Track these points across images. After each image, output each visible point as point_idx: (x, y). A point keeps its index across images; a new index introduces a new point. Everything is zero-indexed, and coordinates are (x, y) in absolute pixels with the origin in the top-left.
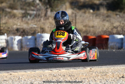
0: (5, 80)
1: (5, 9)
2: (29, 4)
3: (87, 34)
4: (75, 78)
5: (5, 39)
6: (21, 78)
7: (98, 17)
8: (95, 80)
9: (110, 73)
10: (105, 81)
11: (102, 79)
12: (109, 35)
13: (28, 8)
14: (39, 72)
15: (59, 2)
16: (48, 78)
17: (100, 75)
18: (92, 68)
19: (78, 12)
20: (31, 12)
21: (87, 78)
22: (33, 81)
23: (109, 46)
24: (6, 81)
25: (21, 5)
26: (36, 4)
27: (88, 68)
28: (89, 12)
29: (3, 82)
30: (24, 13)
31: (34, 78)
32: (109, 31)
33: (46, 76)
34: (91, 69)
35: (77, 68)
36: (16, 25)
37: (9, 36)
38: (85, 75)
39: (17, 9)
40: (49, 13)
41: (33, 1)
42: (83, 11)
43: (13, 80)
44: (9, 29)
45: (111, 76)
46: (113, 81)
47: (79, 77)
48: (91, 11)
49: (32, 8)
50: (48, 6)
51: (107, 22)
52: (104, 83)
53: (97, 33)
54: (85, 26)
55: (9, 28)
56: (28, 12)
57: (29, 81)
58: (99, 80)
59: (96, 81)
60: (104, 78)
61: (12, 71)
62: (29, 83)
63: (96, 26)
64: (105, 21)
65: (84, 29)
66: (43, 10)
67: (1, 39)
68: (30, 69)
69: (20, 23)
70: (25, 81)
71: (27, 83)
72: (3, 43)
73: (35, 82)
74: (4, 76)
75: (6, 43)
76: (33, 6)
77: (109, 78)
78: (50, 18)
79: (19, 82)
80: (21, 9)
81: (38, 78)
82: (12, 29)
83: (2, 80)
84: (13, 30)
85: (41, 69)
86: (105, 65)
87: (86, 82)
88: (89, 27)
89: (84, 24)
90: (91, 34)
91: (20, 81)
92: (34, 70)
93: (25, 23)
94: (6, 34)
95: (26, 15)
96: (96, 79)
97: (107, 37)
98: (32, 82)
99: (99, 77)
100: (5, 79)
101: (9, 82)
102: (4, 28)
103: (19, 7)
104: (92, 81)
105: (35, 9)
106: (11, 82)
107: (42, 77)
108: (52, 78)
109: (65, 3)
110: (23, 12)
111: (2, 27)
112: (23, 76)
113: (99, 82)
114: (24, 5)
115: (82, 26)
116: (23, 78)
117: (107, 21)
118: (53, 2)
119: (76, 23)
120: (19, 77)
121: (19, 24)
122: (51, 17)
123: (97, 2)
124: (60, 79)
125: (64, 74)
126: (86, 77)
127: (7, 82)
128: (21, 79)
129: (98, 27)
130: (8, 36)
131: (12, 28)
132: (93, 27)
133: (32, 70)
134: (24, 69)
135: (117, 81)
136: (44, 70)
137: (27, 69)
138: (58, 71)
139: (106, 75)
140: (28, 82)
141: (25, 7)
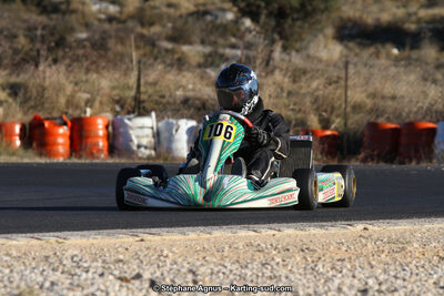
0: (121, 261)
1: (157, 43)
2: (225, 30)
3: (378, 116)
4: (316, 255)
5: (152, 128)
6: (165, 253)
7: (412, 68)
8: (369, 263)
9: (416, 245)
10: (399, 269)
11: (390, 262)
12: (437, 121)
13: (221, 41)
14: (220, 234)
15: (306, 25)
16: (242, 257)
17: (387, 247)
18: (370, 227)
19: (357, 55)
20: (228, 52)
21: (350, 258)
22: (199, 263)
23: (436, 151)
24: (121, 265)
25: (203, 30)
26: (243, 28)
27: (359, 227)
28: (389, 56)
29: (113, 267)
30: (210, 55)
31: (203, 254)
32: (436, 112)
33: (237, 248)
34: (365, 229)
35: (330, 224)
36: (184, 88)
37: (163, 118)
38: (344, 248)
39: (190, 43)
40: (277, 54)
41: (236, 22)
42: (372, 50)
43: (142, 262)
44: (164, 101)
45: (417, 254)
46: (421, 269)
47: (327, 256)
48: (395, 51)
49: (233, 40)
50: (276, 36)
51: (433, 86)
52: (392, 273)
53: (404, 114)
54: (373, 95)
55: (163, 97)
56: (221, 51)
57: (185, 264)
58: (382, 265)
59: (372, 267)
60: (395, 260)
61: (147, 230)
62: (184, 270)
63: (403, 97)
64: (428, 84)
65: (369, 103)
66: (260, 50)
67: (142, 128)
68: (198, 225)
69: (194, 84)
70: (176, 263)
71: (179, 270)
72: (147, 136)
73: (202, 269)
74: (121, 246)
75: (154, 137)
76: (234, 36)
77: (409, 259)
78: (277, 72)
79: (158, 266)
80: (203, 42)
81: (213, 254)
82: (171, 100)
83: (113, 258)
84: (175, 103)
85: (227, 224)
86: (408, 218)
87: (344, 271)
88: (383, 97)
89: (371, 90)
90: (388, 118)
91: (161, 264)
92: (208, 229)
93: (207, 85)
94: (153, 114)
95: (217, 61)
96: (374, 263)
97: (431, 125)
98: (194, 269)
99: (383, 256)
100: (121, 257)
101: (129, 268)
102: (150, 96)
103: (196, 38)
104: (362, 268)
105: (240, 43)
106: (135, 267)
107: (226, 254)
108: (253, 255)
109: (321, 30)
110: (208, 49)
111: (145, 93)
112: (174, 249)
113: (380, 271)
114: (211, 32)
115: (364, 95)
116: (170, 254)
117: (435, 82)
118: (291, 26)
119: (346, 87)
120: (162, 251)
121: (190, 86)
122: (281, 70)
123: (412, 27)
124: (273, 259)
125: (288, 244)
126: (346, 256)
127: (125, 267)
128: (167, 256)
129: (407, 100)
130: (159, 119)
131: (171, 96)
132: (393, 98)
133: (202, 228)
134: (183, 226)
135: (432, 269)
136: (236, 228)
137: (188, 226)
138: (273, 232)
139: (403, 249)
140: (183, 267)
141: (212, 38)
